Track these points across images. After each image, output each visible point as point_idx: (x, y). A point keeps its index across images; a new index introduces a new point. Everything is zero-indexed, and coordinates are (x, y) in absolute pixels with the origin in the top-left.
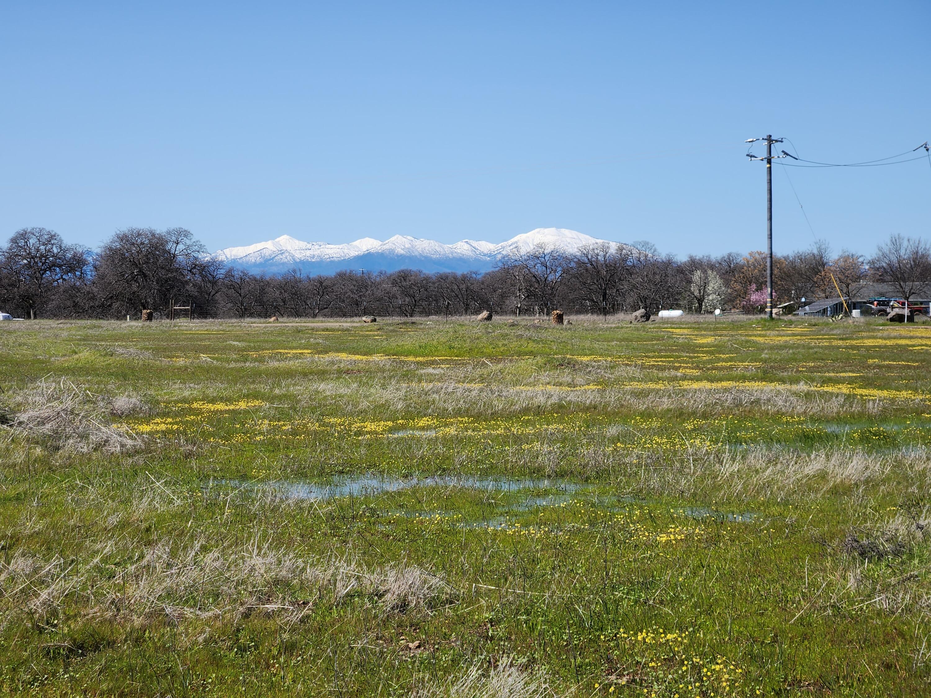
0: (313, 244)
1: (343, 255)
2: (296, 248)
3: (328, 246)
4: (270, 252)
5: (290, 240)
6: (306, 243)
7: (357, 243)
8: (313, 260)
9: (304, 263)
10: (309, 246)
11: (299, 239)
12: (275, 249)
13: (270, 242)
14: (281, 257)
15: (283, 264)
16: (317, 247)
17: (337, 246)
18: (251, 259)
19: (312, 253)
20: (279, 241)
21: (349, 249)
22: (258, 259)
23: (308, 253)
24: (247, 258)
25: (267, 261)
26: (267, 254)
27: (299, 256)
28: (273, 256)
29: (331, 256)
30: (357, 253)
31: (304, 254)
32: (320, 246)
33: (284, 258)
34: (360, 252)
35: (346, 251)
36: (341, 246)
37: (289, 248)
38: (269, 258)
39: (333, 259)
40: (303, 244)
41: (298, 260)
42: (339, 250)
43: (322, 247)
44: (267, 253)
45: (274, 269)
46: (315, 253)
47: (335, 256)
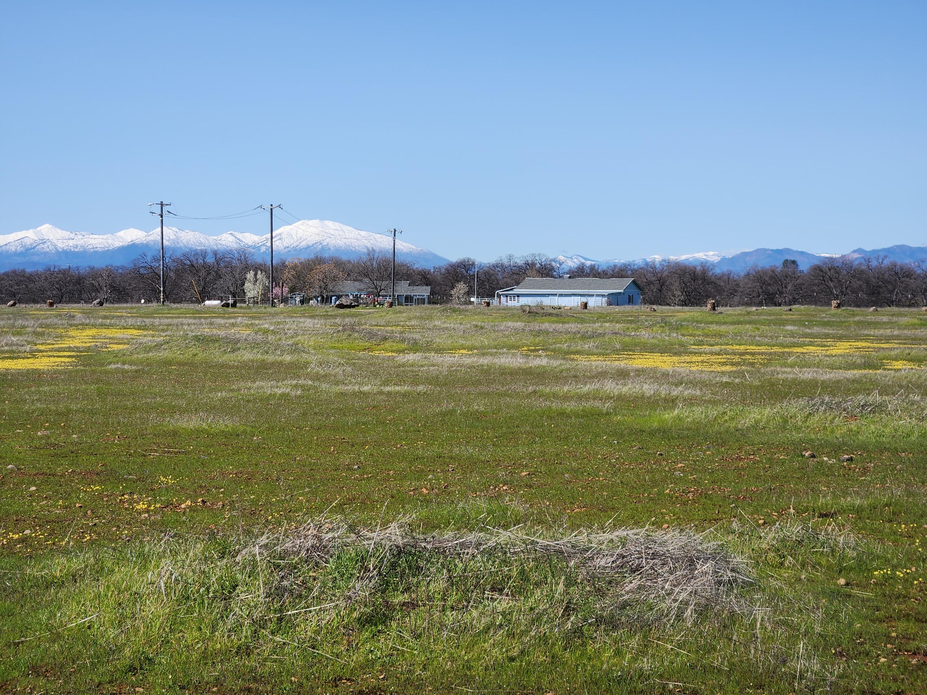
0: (76, 234)
1: (107, 245)
2: (59, 237)
3: (92, 236)
4: (31, 241)
5: (53, 229)
6: (69, 233)
7: (121, 233)
8: (76, 250)
9: (66, 253)
10: (72, 236)
11: (62, 229)
12: (36, 238)
13: (31, 231)
14: (43, 246)
15: (45, 253)
16: (80, 237)
17: (101, 236)
18: (11, 248)
19: (75, 243)
20: (40, 230)
21: (113, 240)
22: (19, 248)
23: (71, 243)
24: (8, 247)
25: (28, 251)
26: (28, 243)
27: (61, 245)
28: (35, 245)
29: (95, 247)
30: (121, 244)
31: (67, 244)
32: (84, 236)
33: (46, 248)
34: (124, 243)
35: (110, 241)
36: (105, 237)
37: (51, 237)
38: (30, 247)
39: (96, 249)
40: (66, 234)
41: (61, 250)
42: (103, 240)
43: (85, 237)
44: (28, 242)
45: (36, 259)
46: (78, 243)
47: (98, 246)
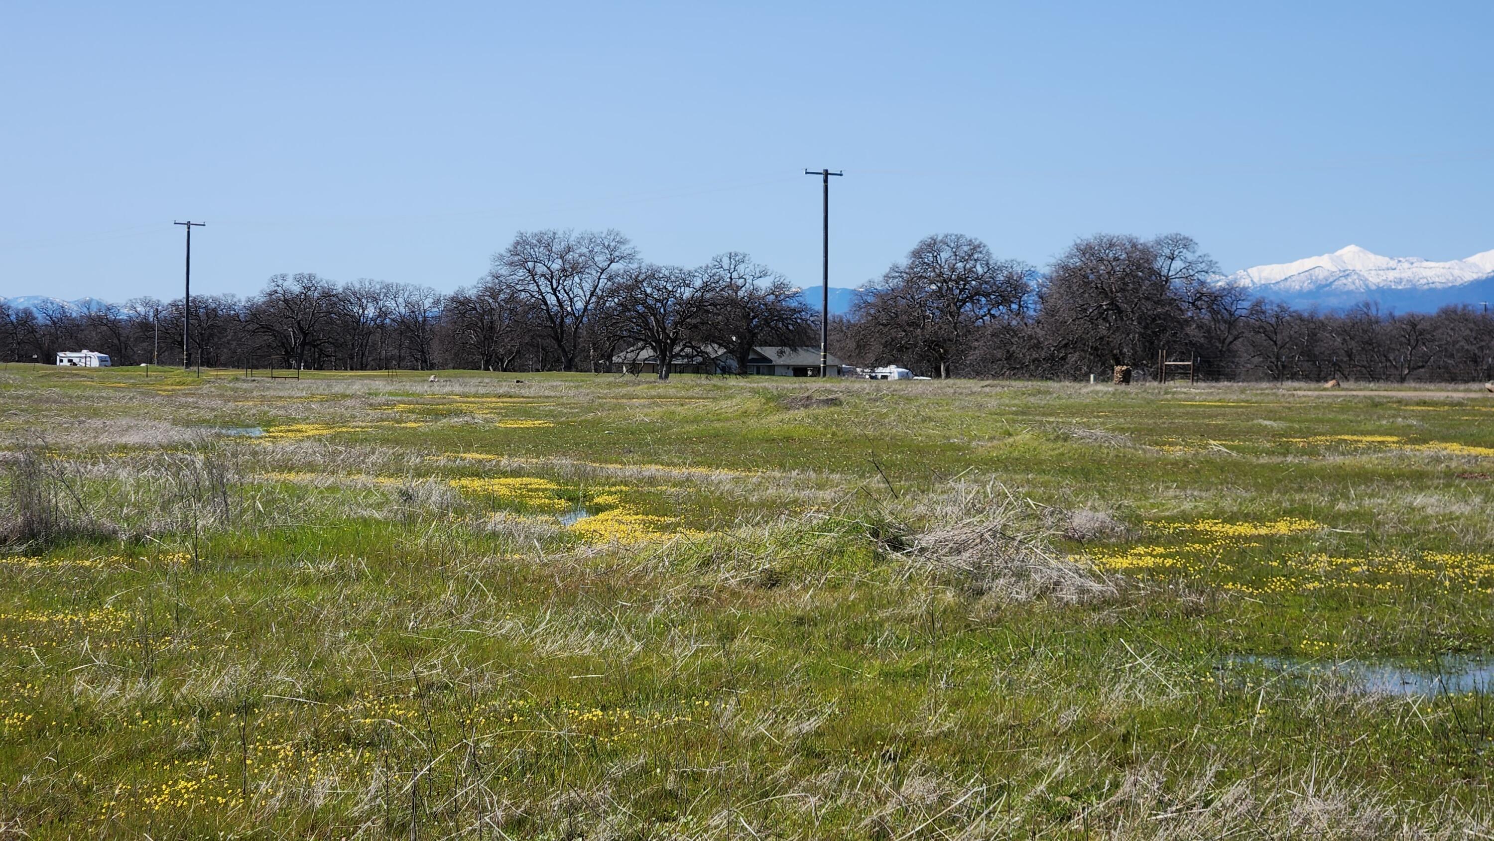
0: (1400, 261)
1: (1451, 278)
2: (1371, 266)
3: (1426, 264)
4: (1326, 273)
5: (1361, 254)
6: (1387, 259)
7: (1476, 259)
8: (1400, 287)
9: (1383, 291)
10: (1393, 264)
11: (1376, 252)
12: (1334, 269)
13: (1326, 257)
14: (1345, 281)
15: (1349, 293)
16: (1406, 265)
17: (1442, 264)
18: (1293, 284)
19: (1398, 276)
20: (1341, 255)
21: (1461, 269)
22: (1306, 284)
23: (1392, 275)
24: (1288, 283)
25: (1322, 288)
26: (1321, 277)
27: (1375, 279)
28: (1331, 279)
29: (1430, 281)
30: (1475, 276)
31: (1384, 278)
32: (1412, 263)
33: (1349, 284)
34: (1480, 275)
35: (1457, 272)
36: (1448, 264)
37: (1358, 267)
38: (1324, 283)
39: (1433, 286)
40: (1382, 261)
41: (1374, 287)
42: (1445, 271)
43: (1415, 265)
44: (1321, 275)
45: (1333, 302)
46: (1403, 275)
47: (1437, 280)
